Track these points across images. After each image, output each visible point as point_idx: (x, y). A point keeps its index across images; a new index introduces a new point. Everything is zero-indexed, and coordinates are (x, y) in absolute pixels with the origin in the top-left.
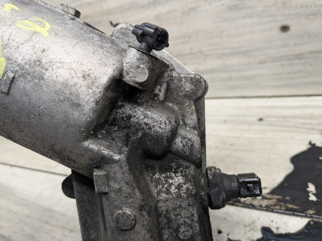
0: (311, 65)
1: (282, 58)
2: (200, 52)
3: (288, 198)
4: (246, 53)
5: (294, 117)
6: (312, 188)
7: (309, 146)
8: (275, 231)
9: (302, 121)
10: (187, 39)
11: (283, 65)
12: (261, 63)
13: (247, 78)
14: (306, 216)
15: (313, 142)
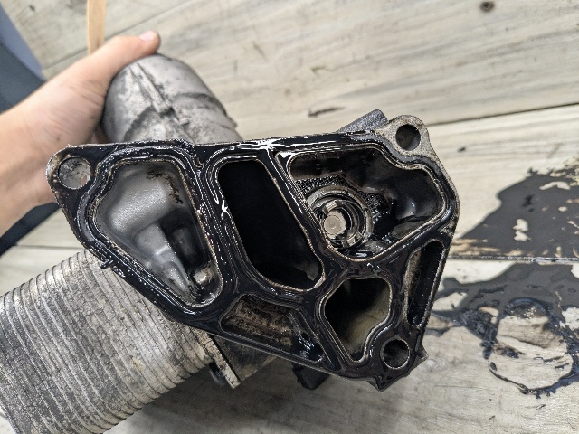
1: (491, 53)
2: (368, 57)
3: (485, 241)
4: (435, 52)
5: (512, 140)
6: (522, 225)
7: (529, 175)
8: (461, 281)
9: (524, 144)
10: (347, 40)
11: (493, 64)
12: (460, 64)
14: (507, 259)
15: (534, 170)
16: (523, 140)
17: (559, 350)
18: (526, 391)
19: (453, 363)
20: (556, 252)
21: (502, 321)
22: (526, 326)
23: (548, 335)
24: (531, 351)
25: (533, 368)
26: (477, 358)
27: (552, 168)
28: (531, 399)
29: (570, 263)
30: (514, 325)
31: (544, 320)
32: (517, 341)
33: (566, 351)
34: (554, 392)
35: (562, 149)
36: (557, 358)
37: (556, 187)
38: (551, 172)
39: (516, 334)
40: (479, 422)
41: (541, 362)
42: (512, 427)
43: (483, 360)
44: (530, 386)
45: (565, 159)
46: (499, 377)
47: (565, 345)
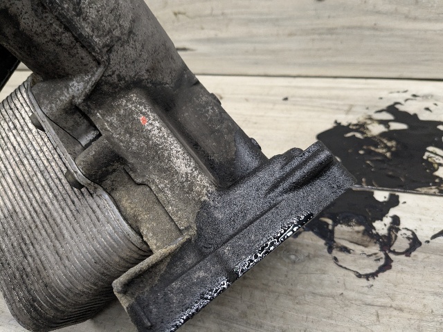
0: (341, 43)
1: (314, 31)
4: (275, 22)
7: (335, 125)
11: (313, 40)
12: (291, 35)
13: (273, 52)
15: (339, 121)
16: (327, 98)
17: (375, 249)
18: (359, 276)
19: (308, 256)
20: (362, 182)
21: (336, 228)
22: (351, 232)
23: (366, 238)
24: (358, 249)
25: (361, 261)
26: (324, 254)
27: (349, 122)
28: (363, 282)
29: (372, 190)
30: (344, 231)
31: (362, 228)
32: (348, 242)
33: (379, 249)
34: (377, 276)
35: (354, 109)
36: (375, 254)
37: (354, 135)
38: (350, 125)
39: (346, 237)
40: (333, 297)
41: (365, 256)
42: (356, 300)
43: (328, 255)
44: (361, 272)
45: (357, 116)
46: (341, 266)
47: (378, 245)
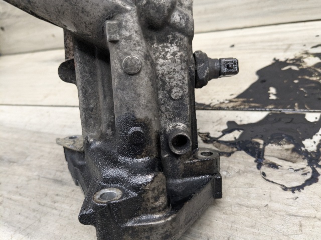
3: (251, 99)
5: (262, 42)
6: (272, 90)
7: (274, 62)
8: (239, 123)
9: (269, 44)
14: (266, 111)
15: (277, 59)
16: (268, 41)
17: (303, 164)
18: (285, 189)
19: (238, 172)
20: (295, 106)
21: (267, 147)
22: (281, 150)
23: (295, 155)
24: (286, 165)
25: (288, 175)
26: (253, 170)
27: (287, 58)
28: (289, 194)
29: (304, 113)
30: (274, 149)
31: (291, 146)
32: (277, 159)
33: (307, 164)
34: (303, 189)
35: (292, 47)
36: (303, 169)
37: (290, 69)
38: (287, 60)
39: (276, 155)
40: (258, 208)
41: (293, 171)
42: (280, 211)
43: (257, 170)
44: (287, 186)
45: (294, 53)
46: (268, 180)
47: (306, 161)
